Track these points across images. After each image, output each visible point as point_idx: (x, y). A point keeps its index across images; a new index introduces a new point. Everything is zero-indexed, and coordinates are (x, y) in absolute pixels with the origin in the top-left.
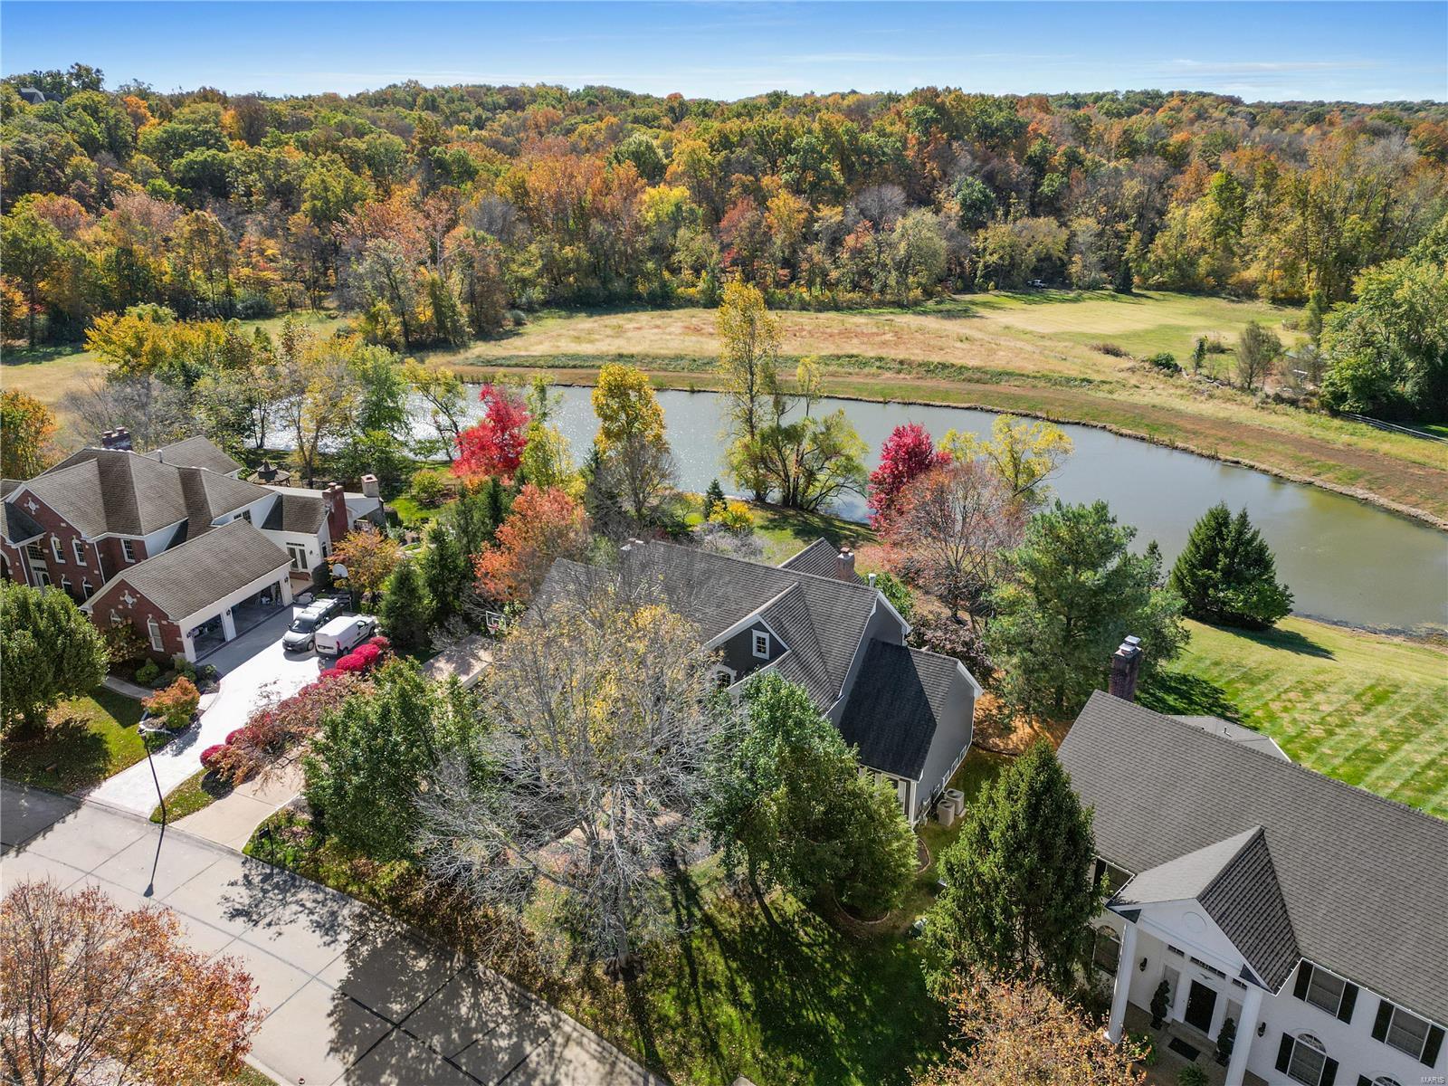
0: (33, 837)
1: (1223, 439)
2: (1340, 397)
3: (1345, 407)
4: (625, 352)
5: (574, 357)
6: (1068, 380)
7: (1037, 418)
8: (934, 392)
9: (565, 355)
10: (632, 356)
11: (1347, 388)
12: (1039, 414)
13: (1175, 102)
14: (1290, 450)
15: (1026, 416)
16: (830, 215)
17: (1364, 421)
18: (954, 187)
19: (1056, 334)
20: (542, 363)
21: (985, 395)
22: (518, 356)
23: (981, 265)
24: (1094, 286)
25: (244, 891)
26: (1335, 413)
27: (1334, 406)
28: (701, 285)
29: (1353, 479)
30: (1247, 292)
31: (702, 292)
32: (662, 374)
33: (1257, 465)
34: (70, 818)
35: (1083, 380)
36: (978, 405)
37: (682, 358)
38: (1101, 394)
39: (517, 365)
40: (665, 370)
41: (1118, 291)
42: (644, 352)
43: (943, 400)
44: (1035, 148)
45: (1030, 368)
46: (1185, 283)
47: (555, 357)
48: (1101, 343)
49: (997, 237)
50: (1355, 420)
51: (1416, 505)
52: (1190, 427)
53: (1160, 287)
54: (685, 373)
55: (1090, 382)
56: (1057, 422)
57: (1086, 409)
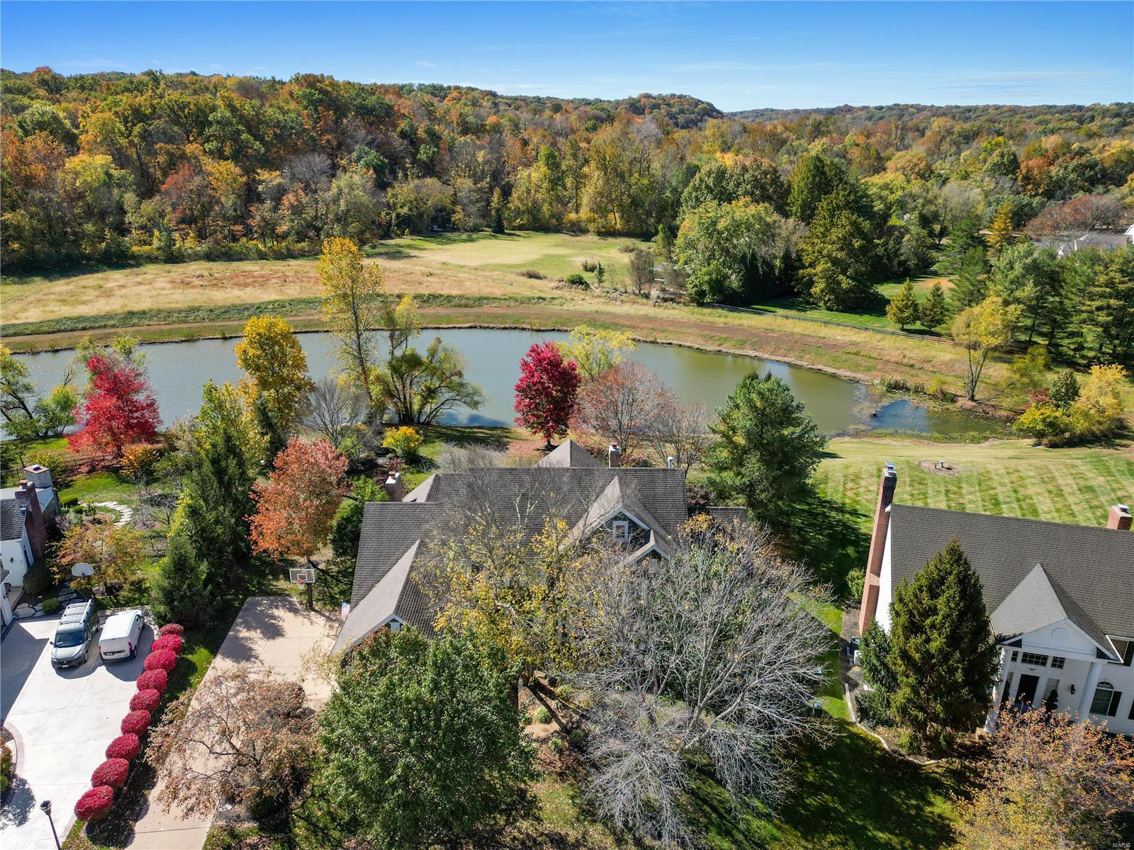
1: (653, 329)
2: (702, 294)
3: (707, 299)
4: (136, 307)
5: (80, 319)
6: (530, 299)
7: (524, 329)
8: (438, 317)
9: (69, 319)
10: (144, 312)
11: (705, 287)
12: (524, 326)
13: (455, 94)
14: (697, 331)
15: (515, 328)
16: (269, 178)
17: (719, 307)
18: (355, 155)
19: (481, 266)
20: (45, 328)
21: (478, 316)
22: (13, 325)
23: (394, 215)
24: (476, 229)
26: (701, 304)
27: (699, 300)
28: (156, 243)
29: (742, 344)
30: (577, 229)
31: (159, 249)
32: (184, 326)
33: (683, 344)
35: (539, 298)
36: (476, 324)
37: (198, 309)
38: (559, 307)
39: (16, 334)
40: (186, 322)
41: (495, 231)
42: (155, 306)
43: (448, 323)
44: (403, 125)
45: (498, 292)
46: (539, 224)
47: (57, 321)
48: (524, 270)
49: (405, 191)
50: (713, 307)
51: (785, 356)
52: (628, 323)
53: (521, 228)
54: (207, 324)
55: (544, 299)
56: (539, 331)
57: (554, 320)
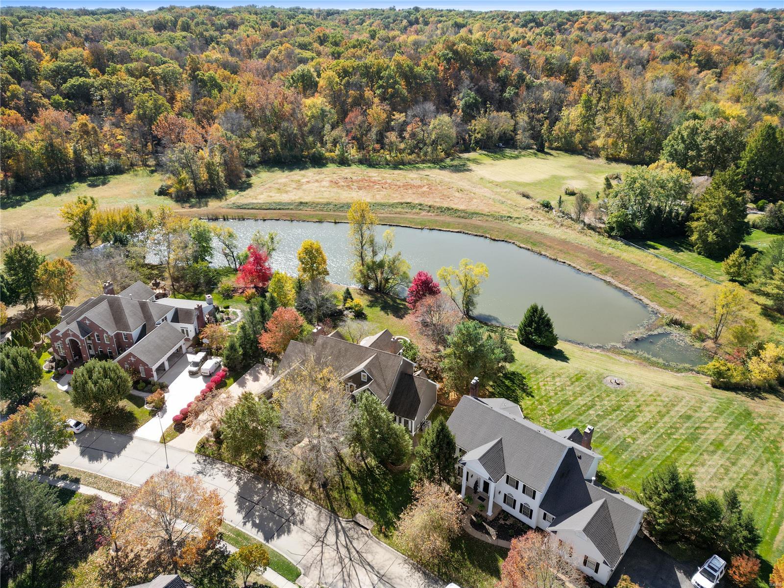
0: (121, 450)
1: (561, 251)
2: (612, 229)
3: (613, 234)
4: (303, 201)
5: (280, 203)
6: (502, 217)
7: (486, 237)
8: (444, 223)
9: (275, 203)
10: (307, 203)
11: (614, 225)
12: (487, 235)
13: (584, 19)
14: (586, 256)
15: (482, 236)
16: (400, 117)
17: (620, 240)
18: (461, 95)
19: (504, 183)
20: (264, 207)
21: (465, 225)
22: (253, 203)
23: (473, 137)
25: (199, 466)
26: (610, 236)
27: (609, 232)
28: (337, 152)
29: (607, 272)
31: (337, 155)
32: (321, 213)
33: (572, 264)
34: (131, 443)
35: (508, 217)
36: (462, 230)
37: (330, 204)
38: (516, 225)
39: (252, 208)
40: (322, 211)
41: (538, 151)
42: (312, 201)
43: (447, 228)
44: (502, 73)
45: (486, 210)
46: (570, 149)
47: (270, 204)
48: (522, 189)
49: (479, 124)
50: (617, 239)
51: (627, 286)
52: (549, 244)
54: (331, 213)
55: (511, 218)
56: (494, 240)
57: (507, 234)
